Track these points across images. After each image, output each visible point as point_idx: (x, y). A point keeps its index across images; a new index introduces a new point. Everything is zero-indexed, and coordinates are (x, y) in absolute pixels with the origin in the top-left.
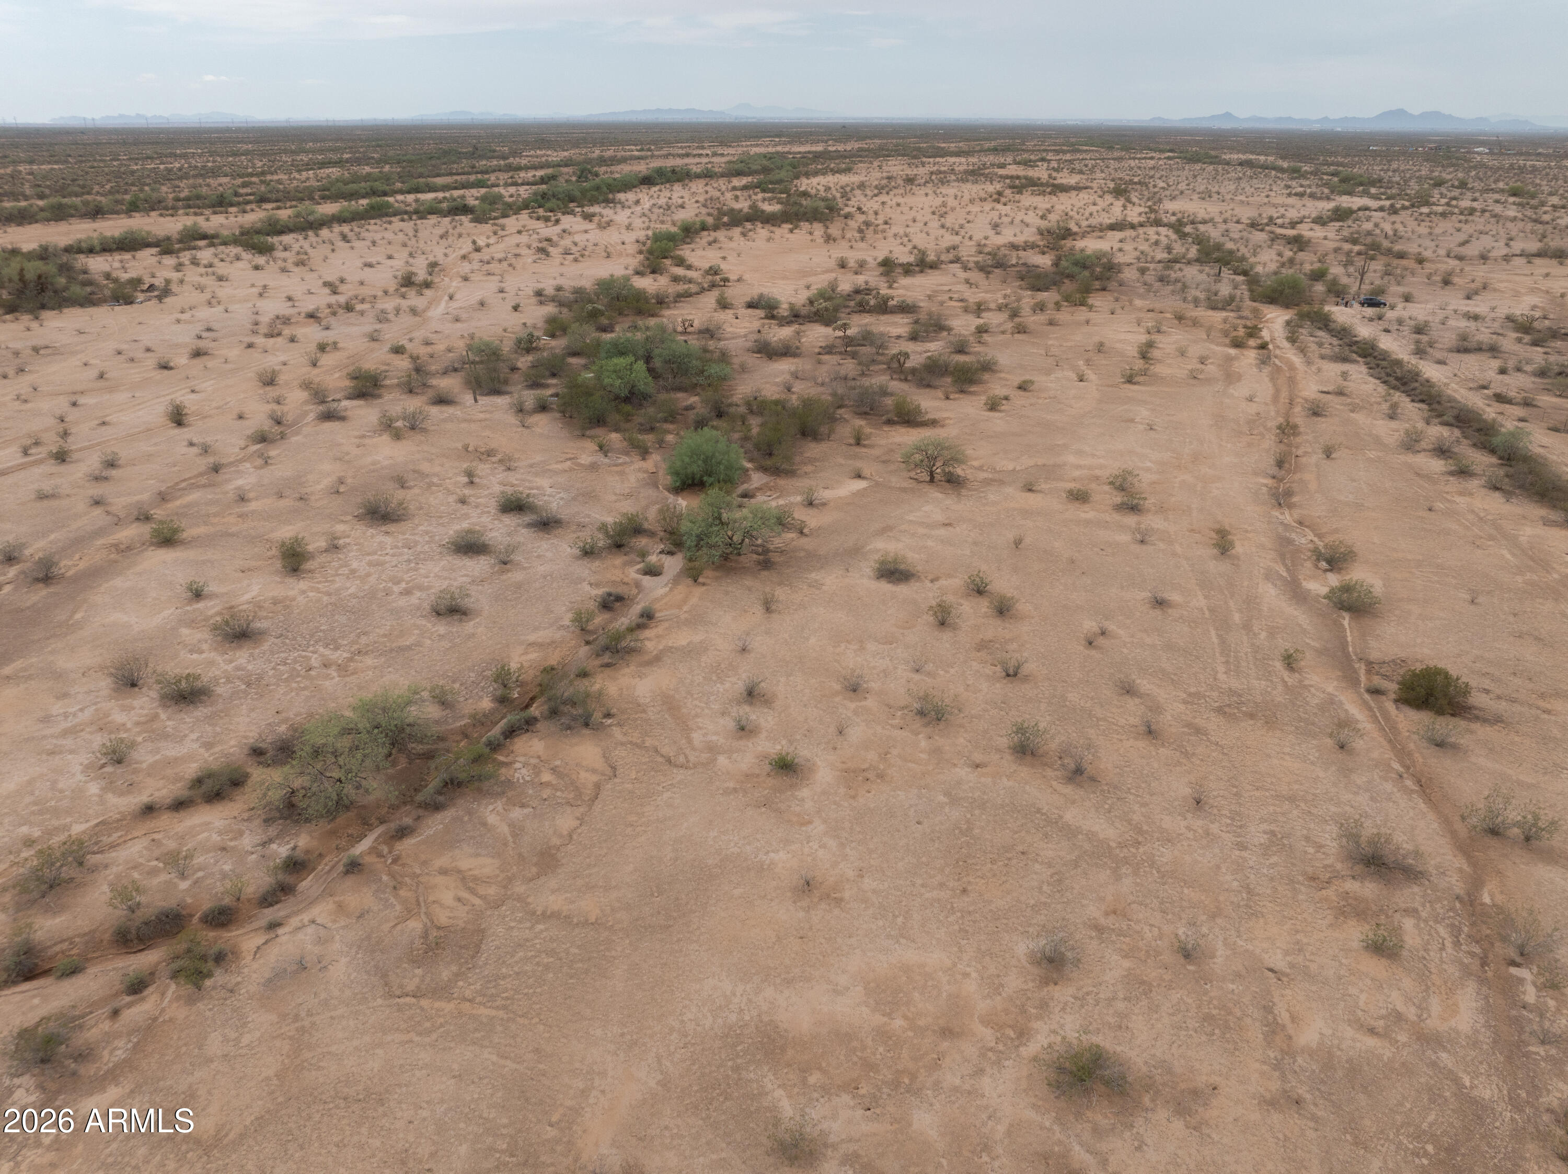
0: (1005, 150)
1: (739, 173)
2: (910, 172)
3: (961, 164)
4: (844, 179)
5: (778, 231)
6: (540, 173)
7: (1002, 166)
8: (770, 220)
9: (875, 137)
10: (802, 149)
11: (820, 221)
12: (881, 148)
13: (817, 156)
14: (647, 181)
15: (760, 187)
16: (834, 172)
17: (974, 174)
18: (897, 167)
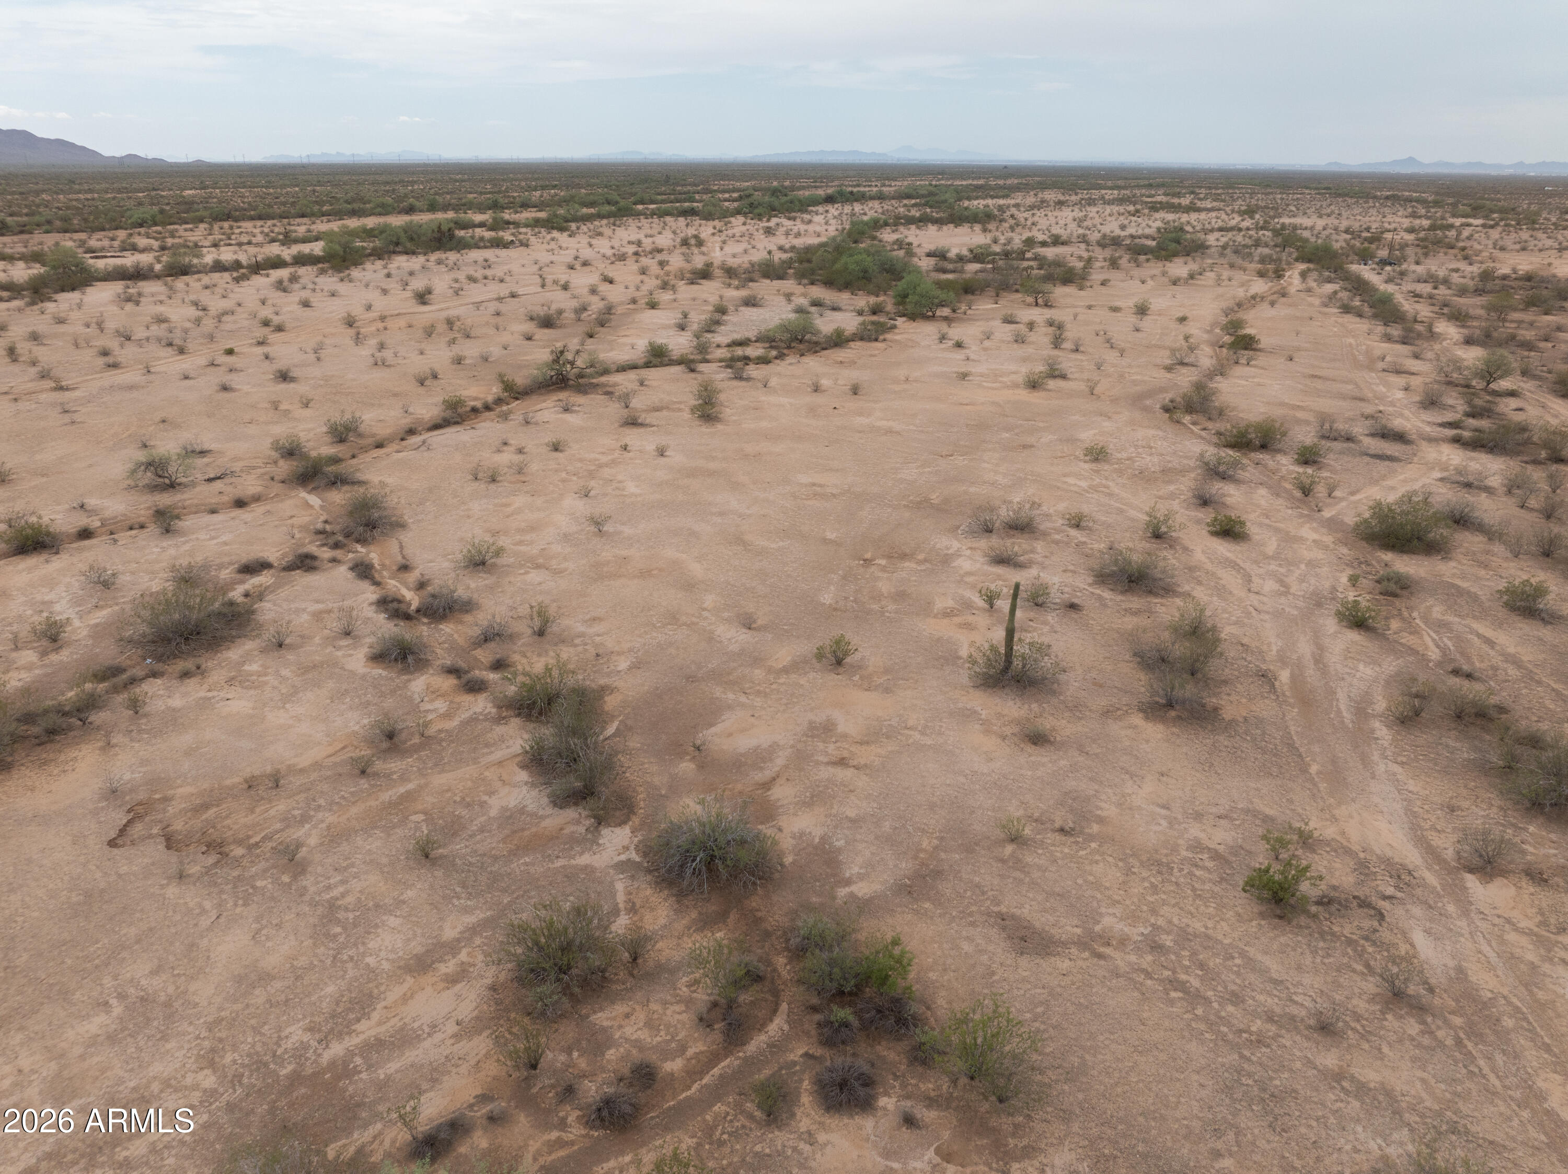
0: (1159, 186)
1: (909, 197)
2: (1062, 198)
3: (1109, 194)
4: (1001, 202)
5: (945, 228)
6: (735, 195)
7: (1152, 196)
8: (939, 222)
9: (1035, 175)
10: (964, 183)
11: (979, 222)
12: (1039, 183)
13: (978, 187)
14: (830, 200)
15: (926, 204)
16: (992, 197)
17: (1121, 201)
18: (1050, 195)
